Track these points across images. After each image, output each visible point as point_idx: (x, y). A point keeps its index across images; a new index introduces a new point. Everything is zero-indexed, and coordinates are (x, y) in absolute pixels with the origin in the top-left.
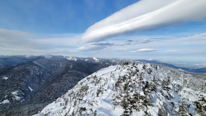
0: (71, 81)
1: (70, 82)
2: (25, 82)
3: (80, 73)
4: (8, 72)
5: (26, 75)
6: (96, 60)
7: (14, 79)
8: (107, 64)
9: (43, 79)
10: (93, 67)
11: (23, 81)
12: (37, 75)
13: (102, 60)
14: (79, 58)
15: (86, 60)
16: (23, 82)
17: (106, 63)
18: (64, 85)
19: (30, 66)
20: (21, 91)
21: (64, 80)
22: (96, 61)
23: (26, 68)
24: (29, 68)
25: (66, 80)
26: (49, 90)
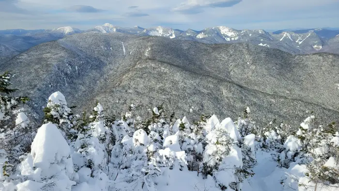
0: (139, 90)
1: (138, 93)
2: (39, 90)
3: (166, 70)
4: (10, 64)
5: (41, 72)
6: (230, 34)
7: (20, 81)
8: (261, 44)
9: (81, 84)
10: (209, 53)
11: (35, 86)
12: (66, 74)
13: (246, 35)
14: (182, 32)
15: (200, 36)
16: (35, 89)
17: (260, 42)
18: (122, 101)
19: (52, 51)
20: (30, 109)
21: (123, 88)
22: (228, 39)
23: (44, 56)
24: (48, 55)
25: (129, 88)
26: (88, 111)
